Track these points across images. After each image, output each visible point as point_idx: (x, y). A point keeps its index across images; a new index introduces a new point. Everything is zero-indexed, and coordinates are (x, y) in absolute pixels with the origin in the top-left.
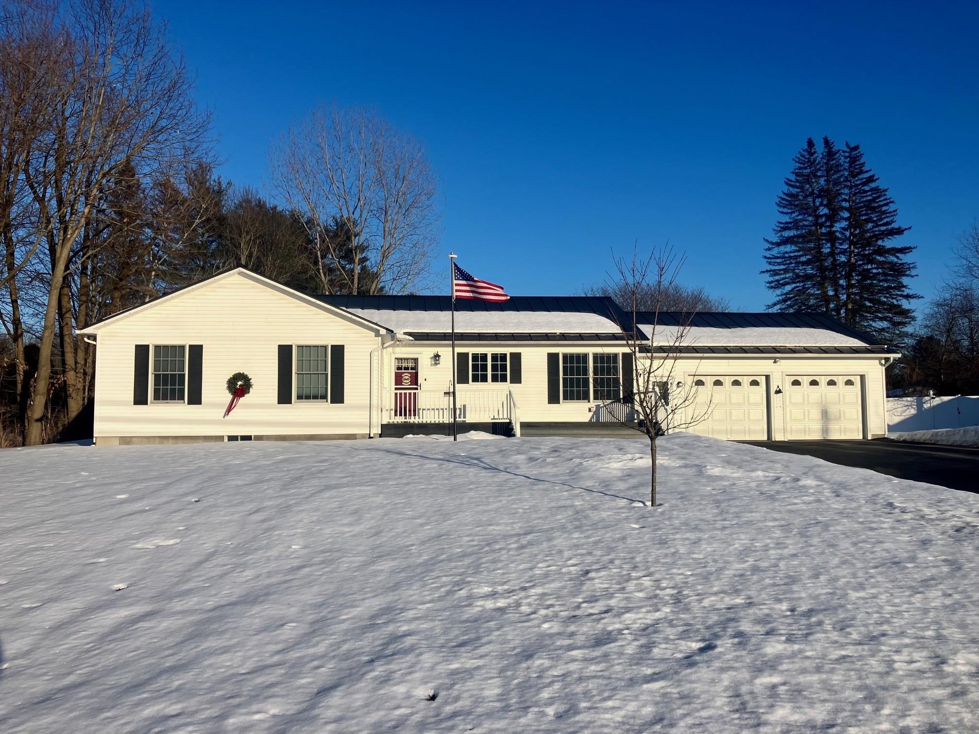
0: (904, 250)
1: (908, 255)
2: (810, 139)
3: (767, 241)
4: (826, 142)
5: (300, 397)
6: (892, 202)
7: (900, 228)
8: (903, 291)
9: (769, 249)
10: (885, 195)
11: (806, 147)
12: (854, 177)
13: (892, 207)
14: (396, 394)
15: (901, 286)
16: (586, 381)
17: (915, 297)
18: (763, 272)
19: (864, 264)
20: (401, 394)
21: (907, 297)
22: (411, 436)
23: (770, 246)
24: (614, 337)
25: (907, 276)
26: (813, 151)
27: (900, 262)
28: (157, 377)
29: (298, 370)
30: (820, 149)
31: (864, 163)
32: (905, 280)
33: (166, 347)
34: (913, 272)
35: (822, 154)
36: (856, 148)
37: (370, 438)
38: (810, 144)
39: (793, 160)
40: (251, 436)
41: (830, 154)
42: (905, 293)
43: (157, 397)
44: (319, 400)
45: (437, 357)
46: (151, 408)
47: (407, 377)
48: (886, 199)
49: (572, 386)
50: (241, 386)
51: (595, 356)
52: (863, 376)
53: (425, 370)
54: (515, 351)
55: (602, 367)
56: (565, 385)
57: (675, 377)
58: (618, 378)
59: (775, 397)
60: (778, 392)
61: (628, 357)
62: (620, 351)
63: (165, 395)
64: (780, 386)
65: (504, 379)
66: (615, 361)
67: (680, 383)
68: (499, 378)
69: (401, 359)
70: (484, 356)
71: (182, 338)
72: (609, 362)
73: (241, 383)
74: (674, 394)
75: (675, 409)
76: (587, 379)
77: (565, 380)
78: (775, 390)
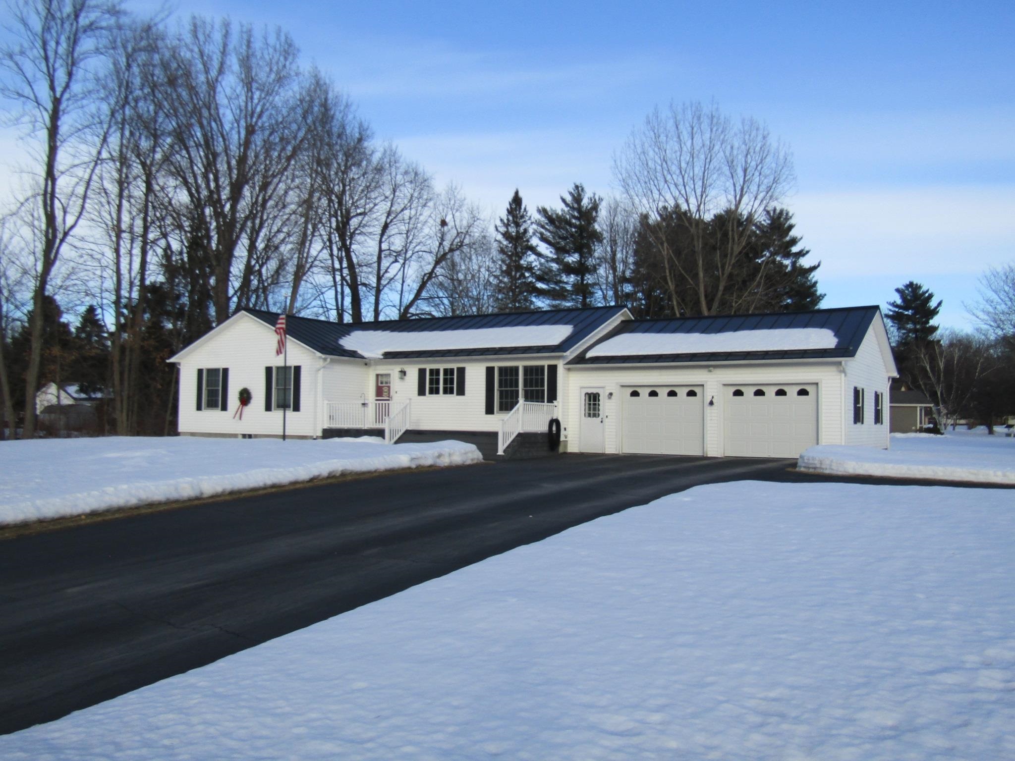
5: (277, 406)
14: (376, 404)
16: (518, 393)
20: (379, 404)
28: (208, 391)
29: (276, 386)
33: (211, 370)
37: (313, 439)
43: (206, 406)
44: (287, 408)
45: (403, 373)
46: (204, 413)
47: (385, 391)
49: (506, 398)
50: (245, 397)
51: (526, 369)
52: (817, 384)
53: (396, 384)
54: (461, 365)
55: (531, 380)
56: (501, 397)
57: (607, 388)
58: (544, 390)
59: (708, 409)
60: (711, 403)
61: (553, 369)
62: (546, 363)
63: (212, 404)
64: (715, 397)
65: (452, 392)
66: (543, 374)
67: (611, 394)
68: (448, 391)
69: (382, 375)
70: (438, 371)
71: (219, 364)
72: (537, 374)
73: (245, 395)
74: (605, 406)
75: (606, 421)
76: (517, 391)
77: (501, 392)
78: (709, 401)
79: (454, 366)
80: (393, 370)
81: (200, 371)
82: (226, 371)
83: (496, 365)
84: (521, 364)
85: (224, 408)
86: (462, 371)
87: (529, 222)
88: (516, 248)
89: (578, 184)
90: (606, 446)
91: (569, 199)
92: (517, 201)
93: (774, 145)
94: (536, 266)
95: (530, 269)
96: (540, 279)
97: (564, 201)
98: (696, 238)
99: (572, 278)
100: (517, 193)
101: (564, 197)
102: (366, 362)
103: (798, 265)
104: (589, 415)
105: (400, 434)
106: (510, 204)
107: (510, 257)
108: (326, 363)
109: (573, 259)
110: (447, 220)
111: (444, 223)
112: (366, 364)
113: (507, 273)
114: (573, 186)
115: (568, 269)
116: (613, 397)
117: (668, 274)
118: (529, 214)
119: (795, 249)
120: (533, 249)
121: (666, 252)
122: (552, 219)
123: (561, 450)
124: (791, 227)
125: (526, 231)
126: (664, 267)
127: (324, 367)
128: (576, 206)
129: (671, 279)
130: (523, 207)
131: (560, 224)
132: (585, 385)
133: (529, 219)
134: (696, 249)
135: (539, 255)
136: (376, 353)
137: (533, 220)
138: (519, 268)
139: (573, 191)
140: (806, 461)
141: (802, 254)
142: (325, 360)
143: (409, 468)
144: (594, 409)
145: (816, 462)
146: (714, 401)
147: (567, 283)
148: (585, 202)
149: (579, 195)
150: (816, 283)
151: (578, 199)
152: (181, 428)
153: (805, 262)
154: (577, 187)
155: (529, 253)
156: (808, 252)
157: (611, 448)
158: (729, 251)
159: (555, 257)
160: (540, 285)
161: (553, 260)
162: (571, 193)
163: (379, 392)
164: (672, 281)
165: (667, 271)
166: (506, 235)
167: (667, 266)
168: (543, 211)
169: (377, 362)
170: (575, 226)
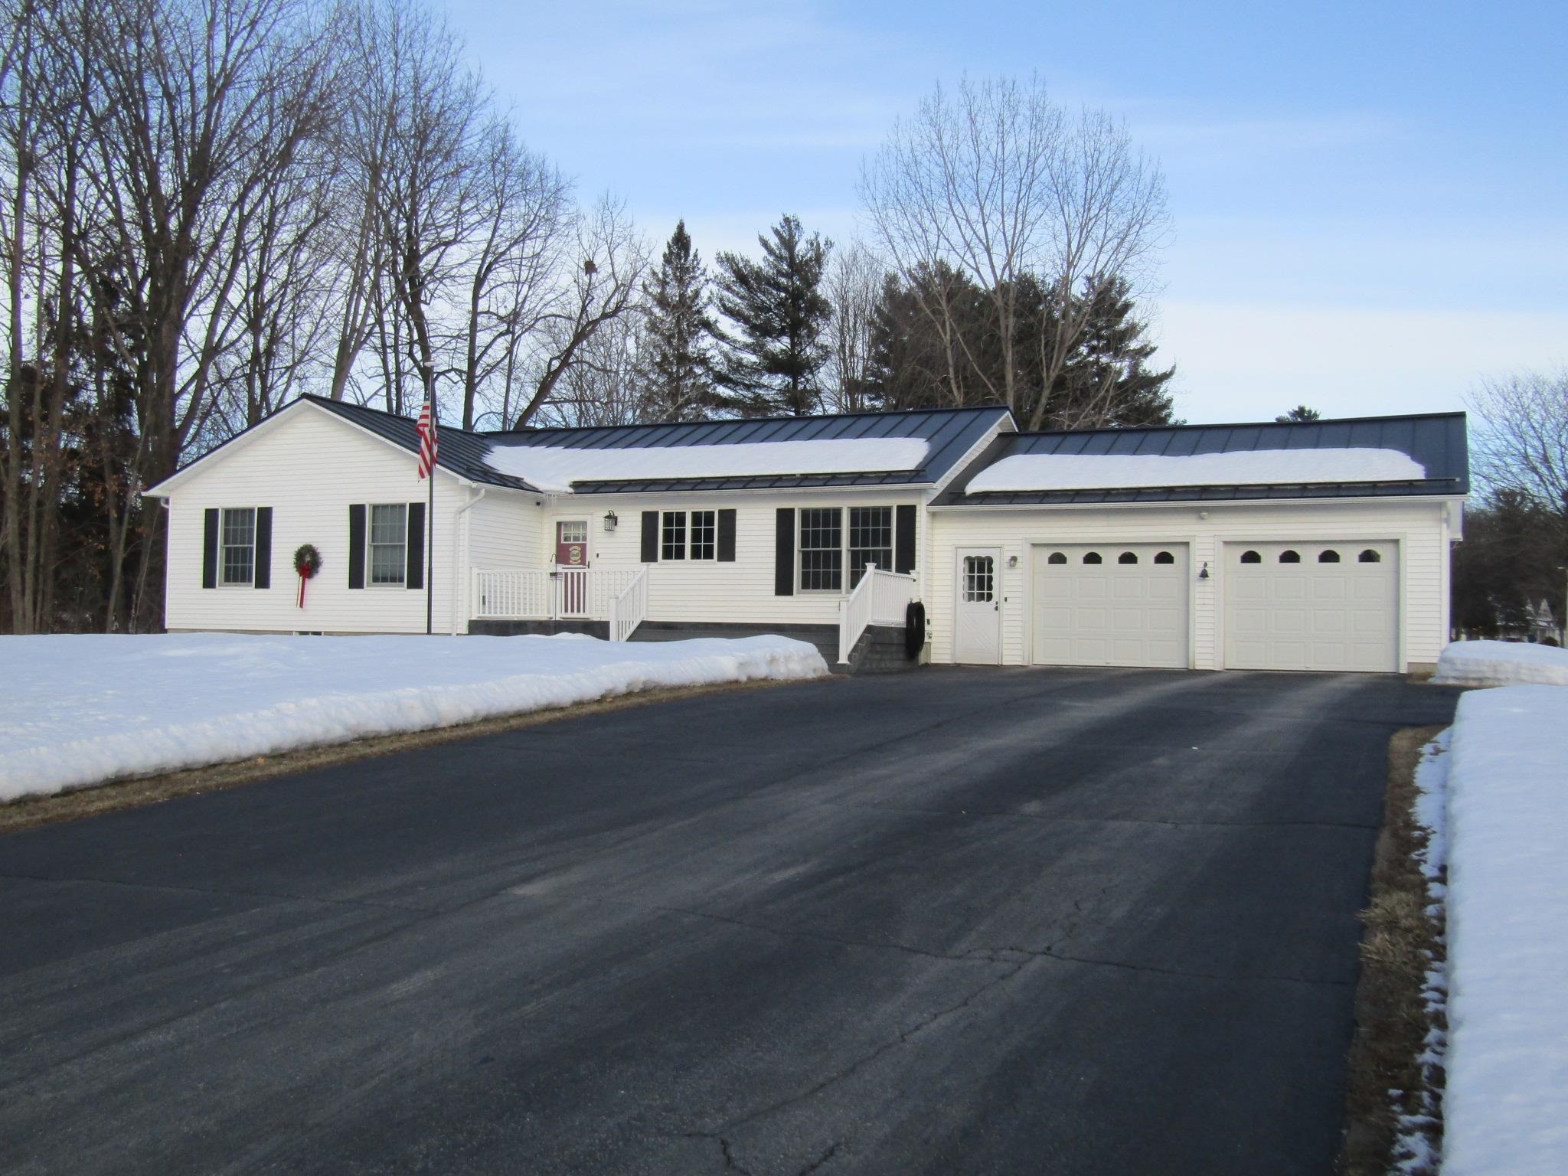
5: (376, 579)
16: (839, 556)
24: (888, 477)
28: (228, 551)
29: (373, 540)
33: (235, 511)
44: (397, 583)
45: (612, 519)
46: (219, 592)
47: (575, 552)
49: (816, 565)
50: (308, 563)
51: (854, 513)
52: (1396, 542)
53: (597, 538)
54: (728, 506)
55: (865, 532)
56: (805, 563)
57: (1006, 548)
58: (890, 551)
59: (1198, 588)
60: (1204, 575)
61: (908, 515)
62: (894, 503)
63: (235, 576)
64: (1209, 565)
65: (709, 555)
66: (888, 522)
67: (1014, 559)
68: (702, 552)
69: (566, 524)
70: (681, 518)
71: (251, 499)
72: (876, 523)
73: (308, 559)
74: (1003, 579)
75: (1003, 606)
76: (838, 554)
77: (805, 556)
78: (1199, 571)
79: (715, 508)
80: (592, 514)
81: (211, 515)
82: (265, 514)
83: (798, 505)
84: (845, 504)
85: (263, 582)
86: (728, 517)
87: (702, 279)
88: (678, 323)
89: (789, 215)
90: (1005, 653)
91: (774, 241)
92: (681, 241)
93: (1134, 162)
94: (713, 357)
95: (703, 361)
96: (721, 379)
97: (765, 244)
98: (1002, 312)
99: (778, 381)
100: (681, 227)
101: (766, 237)
102: (538, 499)
103: (1140, 370)
104: (971, 597)
105: (633, 628)
106: (669, 247)
107: (669, 339)
108: (476, 499)
109: (779, 345)
110: (597, 262)
111: (590, 268)
112: (538, 504)
113: (662, 366)
114: (781, 219)
115: (774, 365)
116: (1019, 564)
117: (952, 375)
118: (702, 265)
119: (1134, 345)
120: (707, 325)
121: (948, 337)
122: (744, 277)
123: (922, 658)
124: (1127, 306)
125: (697, 294)
126: (946, 364)
127: (471, 506)
128: (785, 253)
129: (957, 383)
130: (692, 252)
131: (759, 284)
132: (965, 543)
133: (703, 274)
134: (1003, 334)
135: (722, 337)
136: (560, 483)
137: (710, 274)
138: (683, 359)
139: (779, 228)
140: (1460, 667)
141: (1145, 352)
142: (474, 492)
143: (737, 682)
144: (981, 587)
145: (1484, 668)
146: (1209, 571)
147: (767, 387)
148: (801, 248)
149: (792, 236)
150: (1170, 401)
151: (789, 244)
152: (170, 620)
153: (1151, 366)
154: (787, 220)
155: (703, 332)
156: (1153, 350)
157: (1012, 655)
158: (1058, 339)
159: (750, 340)
160: (723, 391)
161: (746, 346)
162: (777, 232)
163: (562, 555)
164: (959, 388)
165: (951, 370)
166: (662, 301)
167: (951, 362)
168: (728, 261)
169: (561, 499)
170: (785, 289)
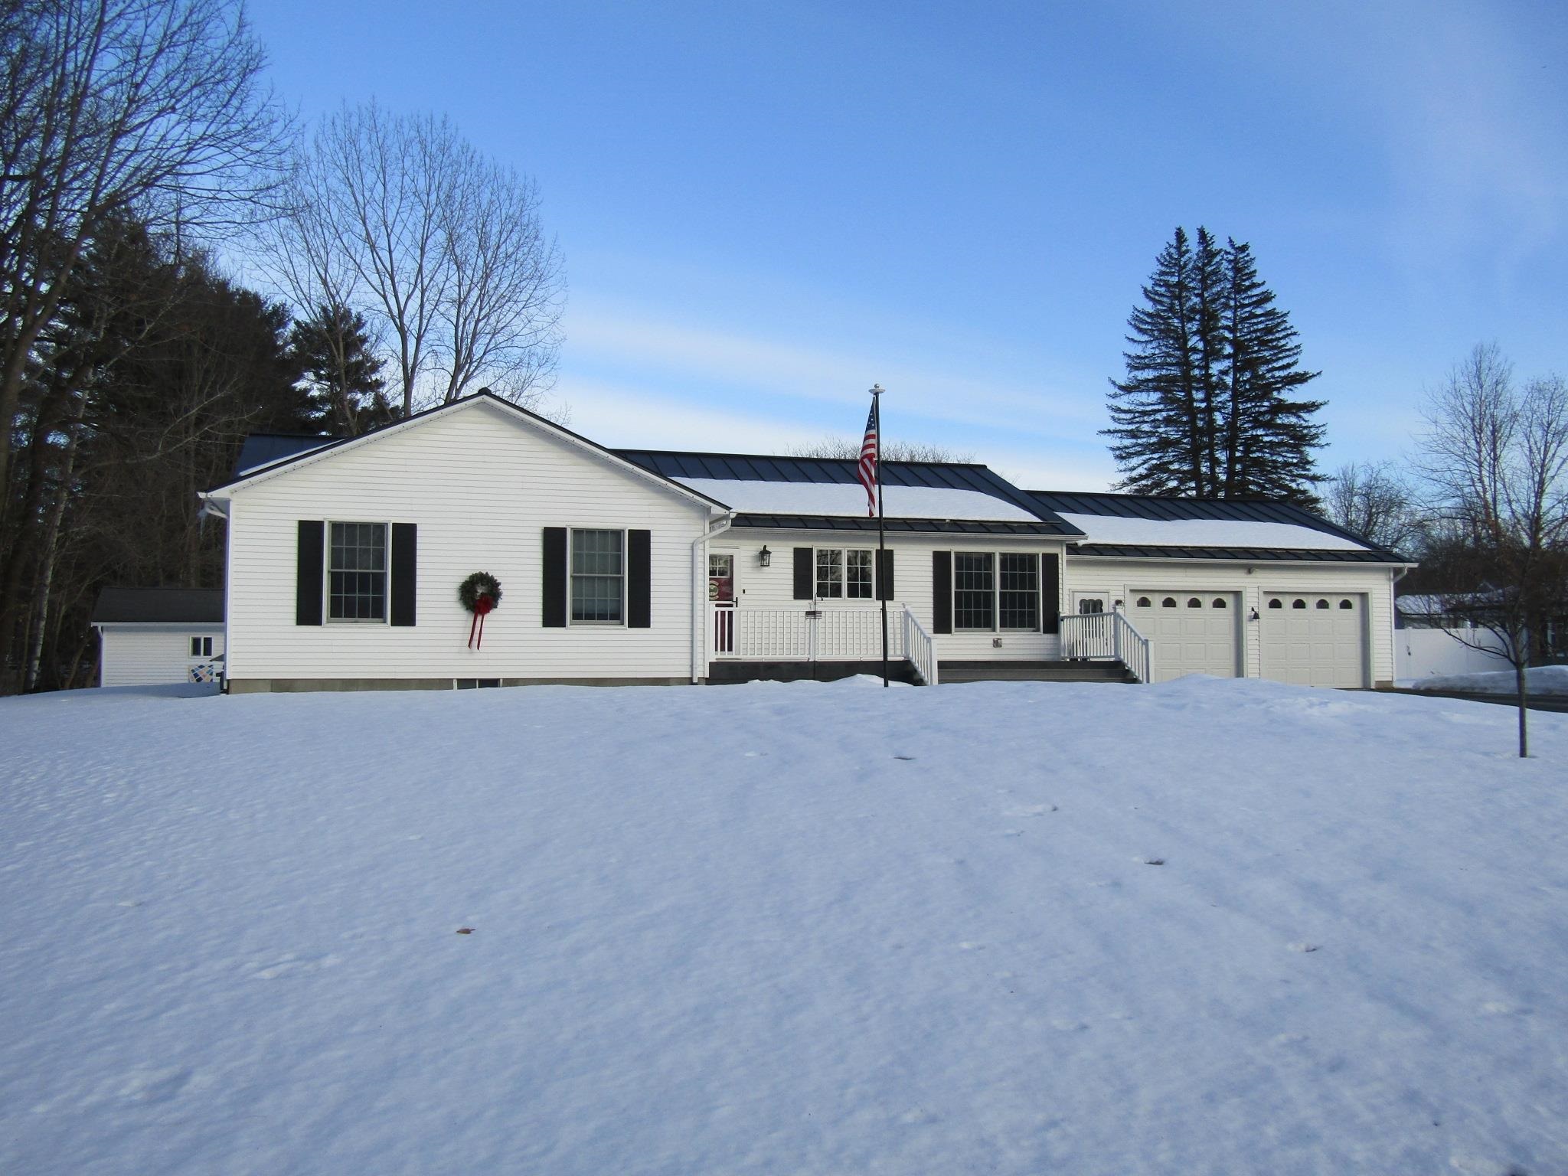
0: (1310, 407)
1: (1314, 414)
2: (1179, 229)
3: (1114, 383)
4: (1202, 235)
5: (577, 616)
6: (1295, 334)
7: (1305, 373)
8: (1308, 470)
9: (1115, 396)
10: (1285, 321)
11: (1174, 243)
12: (1238, 292)
13: (1291, 342)
14: (717, 613)
15: (1304, 463)
16: (989, 597)
17: (1324, 480)
18: (1104, 432)
19: (1252, 428)
20: (723, 613)
21: (1314, 479)
22: (758, 681)
23: (1119, 392)
24: (1029, 527)
25: (1313, 446)
26: (1184, 248)
27: (1304, 424)
28: (335, 577)
29: (575, 570)
30: (1193, 245)
31: (1255, 271)
32: (1311, 453)
33: (351, 526)
34: (1322, 440)
35: (1197, 254)
36: (1243, 248)
37: (693, 684)
38: (1180, 236)
39: (1157, 258)
40: (474, 680)
41: (1208, 254)
42: (1311, 473)
43: (335, 613)
44: (608, 621)
45: (764, 553)
46: (325, 630)
47: (712, 587)
48: (1286, 329)
49: (968, 606)
50: (480, 595)
51: (1004, 558)
52: (1364, 594)
53: (744, 576)
54: (884, 547)
55: (1013, 577)
56: (959, 603)
57: (1114, 592)
58: (1036, 594)
60: (1256, 617)
61: (1051, 561)
62: (1040, 550)
63: (355, 610)
64: (1255, 609)
65: (866, 594)
66: (1034, 568)
67: (1118, 601)
68: (858, 591)
69: (722, 558)
70: (837, 556)
72: (1023, 568)
73: (480, 590)
76: (990, 595)
77: (961, 597)
78: (1251, 614)
79: (871, 548)
81: (309, 532)
82: (406, 535)
83: (954, 549)
84: (997, 550)
85: (405, 615)
86: (885, 558)
132: (1079, 588)
